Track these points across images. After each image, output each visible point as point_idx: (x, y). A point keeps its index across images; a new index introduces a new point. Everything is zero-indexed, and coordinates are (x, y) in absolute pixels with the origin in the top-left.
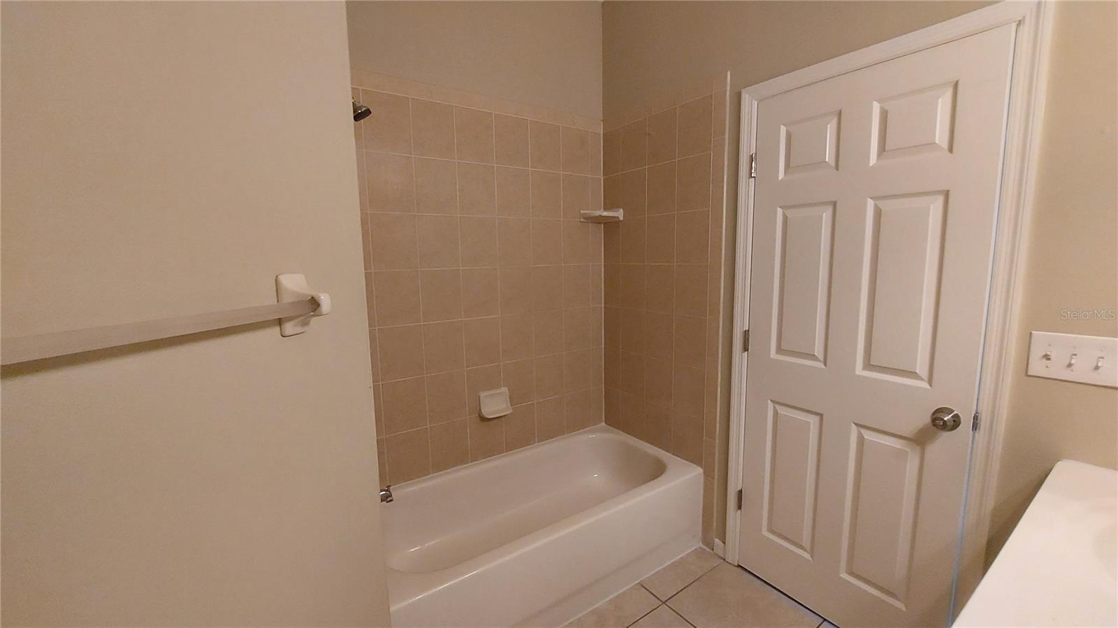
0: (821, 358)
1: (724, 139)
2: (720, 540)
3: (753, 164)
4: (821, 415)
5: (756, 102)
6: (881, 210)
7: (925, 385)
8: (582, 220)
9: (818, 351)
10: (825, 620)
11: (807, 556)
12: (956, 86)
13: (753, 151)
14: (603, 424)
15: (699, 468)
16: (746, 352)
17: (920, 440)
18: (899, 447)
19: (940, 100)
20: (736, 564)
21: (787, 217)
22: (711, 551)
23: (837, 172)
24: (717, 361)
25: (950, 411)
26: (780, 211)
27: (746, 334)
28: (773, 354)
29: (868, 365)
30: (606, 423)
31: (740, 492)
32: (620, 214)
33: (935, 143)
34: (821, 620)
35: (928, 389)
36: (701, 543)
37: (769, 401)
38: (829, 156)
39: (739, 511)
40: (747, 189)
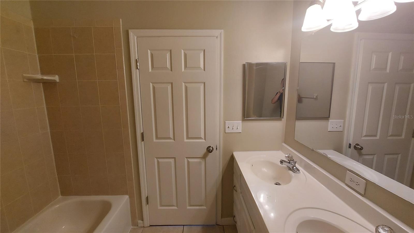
0: (173, 138)
1: (122, 49)
2: (140, 220)
3: (138, 64)
4: (175, 158)
5: (136, 37)
6: (187, 87)
7: (204, 141)
8: (25, 80)
9: (171, 136)
10: (184, 225)
11: (176, 208)
12: (204, 51)
13: (137, 58)
14: (60, 197)
15: (126, 196)
16: (143, 141)
17: (204, 157)
18: (199, 161)
19: (201, 54)
20: (149, 226)
21: (154, 87)
22: (138, 227)
23: (171, 72)
24: (130, 148)
25: (210, 147)
26: (151, 84)
27: (142, 134)
28: (155, 140)
29: (188, 138)
30: (61, 195)
31: (147, 197)
32: (56, 78)
33: (200, 67)
34: (183, 226)
35: (205, 142)
36: (132, 226)
37: (155, 158)
38: (168, 66)
39: (148, 205)
40: (136, 74)
